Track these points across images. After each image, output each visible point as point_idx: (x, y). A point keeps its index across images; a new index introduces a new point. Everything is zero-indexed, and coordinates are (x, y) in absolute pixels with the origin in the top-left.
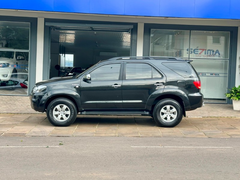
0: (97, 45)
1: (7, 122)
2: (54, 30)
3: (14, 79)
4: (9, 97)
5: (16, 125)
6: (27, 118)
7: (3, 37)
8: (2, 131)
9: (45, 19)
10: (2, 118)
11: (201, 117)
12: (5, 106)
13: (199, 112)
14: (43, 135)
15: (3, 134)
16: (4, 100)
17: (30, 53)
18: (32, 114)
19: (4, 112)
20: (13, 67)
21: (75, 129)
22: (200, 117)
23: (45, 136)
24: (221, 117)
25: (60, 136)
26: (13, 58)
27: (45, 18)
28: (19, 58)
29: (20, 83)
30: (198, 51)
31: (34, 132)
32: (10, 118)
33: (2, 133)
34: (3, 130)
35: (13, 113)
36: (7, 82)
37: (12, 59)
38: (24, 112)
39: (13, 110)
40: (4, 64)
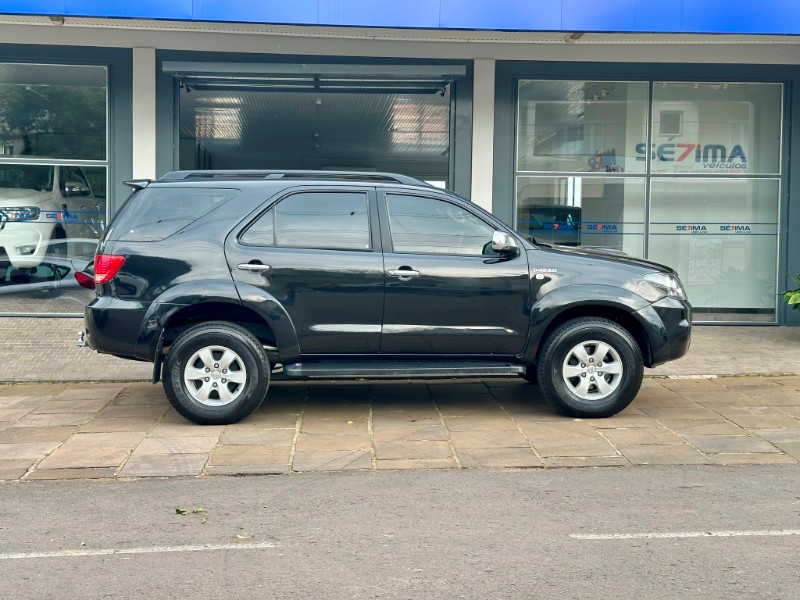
0: (317, 146)
1: (41, 419)
2: (188, 91)
3: (57, 260)
4: (43, 321)
5: (76, 428)
6: (112, 397)
7: (12, 129)
8: (24, 460)
9: (158, 52)
10: (23, 403)
11: (715, 377)
12: (31, 356)
13: (702, 358)
14: (183, 471)
15: (31, 471)
16: (25, 333)
17: (110, 168)
18: (126, 381)
19: (28, 376)
20: (52, 220)
21: (295, 439)
22: (709, 377)
23: (191, 474)
24: (782, 375)
25: (247, 474)
26: (50, 189)
27: (157, 50)
28: (71, 188)
29: (73, 272)
30: (673, 153)
31: (146, 459)
32: (52, 400)
33: (25, 465)
34: (28, 455)
35: (59, 382)
36: (34, 269)
37: (49, 193)
38: (98, 378)
39: (61, 369)
40: (21, 209)
